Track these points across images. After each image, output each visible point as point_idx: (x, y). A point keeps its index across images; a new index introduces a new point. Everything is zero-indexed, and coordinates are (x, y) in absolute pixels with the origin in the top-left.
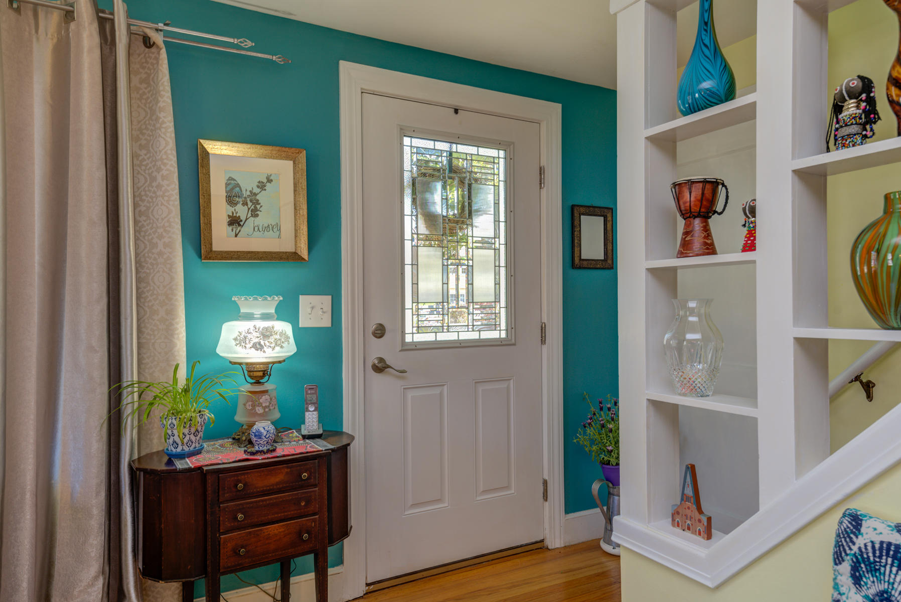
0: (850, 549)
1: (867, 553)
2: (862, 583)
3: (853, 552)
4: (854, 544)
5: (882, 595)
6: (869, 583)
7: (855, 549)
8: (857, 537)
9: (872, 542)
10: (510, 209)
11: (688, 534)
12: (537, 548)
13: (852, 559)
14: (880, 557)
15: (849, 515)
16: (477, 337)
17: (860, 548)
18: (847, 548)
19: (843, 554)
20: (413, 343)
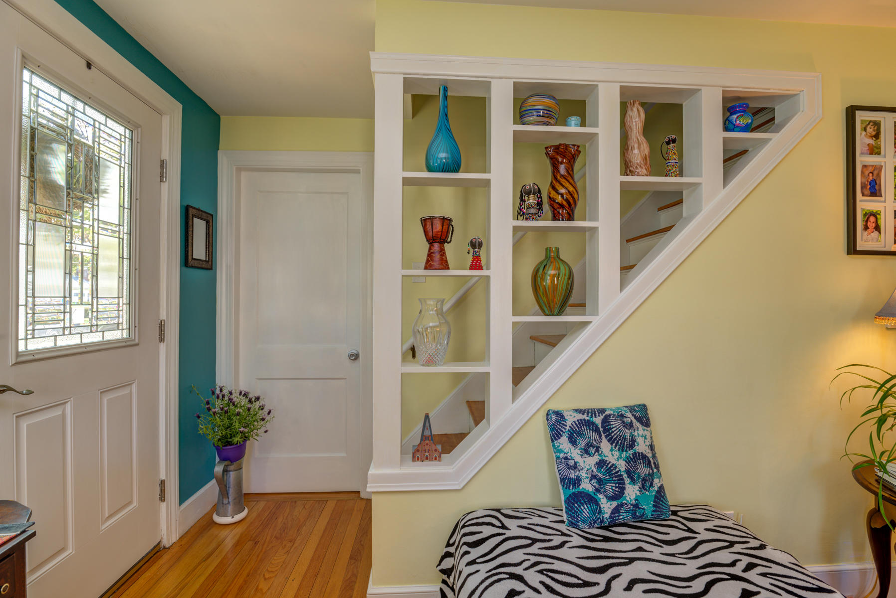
0: (566, 429)
1: (575, 428)
2: (577, 443)
3: (567, 430)
4: (566, 426)
5: (588, 445)
6: (581, 441)
7: (568, 428)
8: (566, 422)
9: (574, 422)
10: (136, 197)
11: (426, 462)
12: (157, 551)
13: (568, 434)
14: (581, 427)
15: (553, 413)
16: (100, 339)
17: (570, 427)
18: (563, 429)
19: (561, 433)
20: (27, 353)
